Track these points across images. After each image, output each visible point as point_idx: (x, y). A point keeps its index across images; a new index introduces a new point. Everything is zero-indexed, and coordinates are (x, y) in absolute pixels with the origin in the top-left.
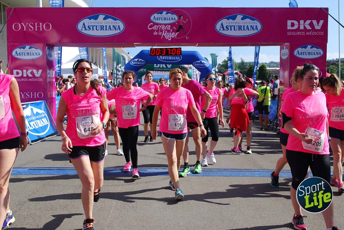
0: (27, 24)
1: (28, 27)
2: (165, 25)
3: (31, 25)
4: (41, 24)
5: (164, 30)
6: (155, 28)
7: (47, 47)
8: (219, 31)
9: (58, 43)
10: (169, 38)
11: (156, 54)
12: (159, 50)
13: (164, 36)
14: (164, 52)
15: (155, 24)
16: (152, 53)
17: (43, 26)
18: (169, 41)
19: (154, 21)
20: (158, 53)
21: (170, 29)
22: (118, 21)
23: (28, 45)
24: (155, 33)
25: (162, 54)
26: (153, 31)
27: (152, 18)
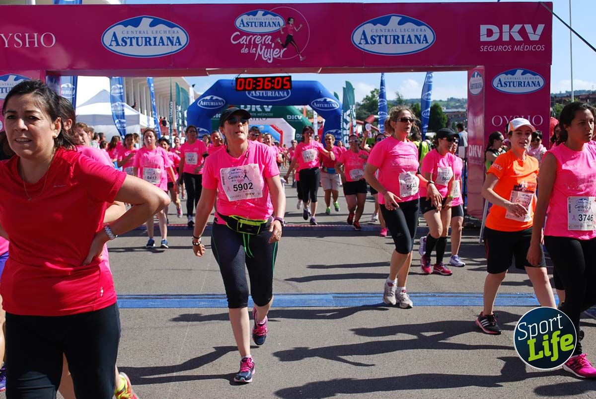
0: (11, 35)
1: (12, 40)
2: (262, 35)
3: (18, 37)
4: (36, 35)
5: (260, 45)
6: (243, 40)
7: (47, 77)
8: (360, 45)
9: (68, 69)
10: (270, 59)
11: (247, 88)
12: (251, 80)
13: (260, 56)
14: (261, 84)
15: (243, 33)
16: (238, 86)
17: (39, 39)
18: (269, 63)
19: (242, 28)
20: (249, 86)
21: (270, 43)
22: (176, 29)
23: (13, 73)
24: (244, 50)
25: (257, 88)
26: (240, 46)
27: (238, 23)
